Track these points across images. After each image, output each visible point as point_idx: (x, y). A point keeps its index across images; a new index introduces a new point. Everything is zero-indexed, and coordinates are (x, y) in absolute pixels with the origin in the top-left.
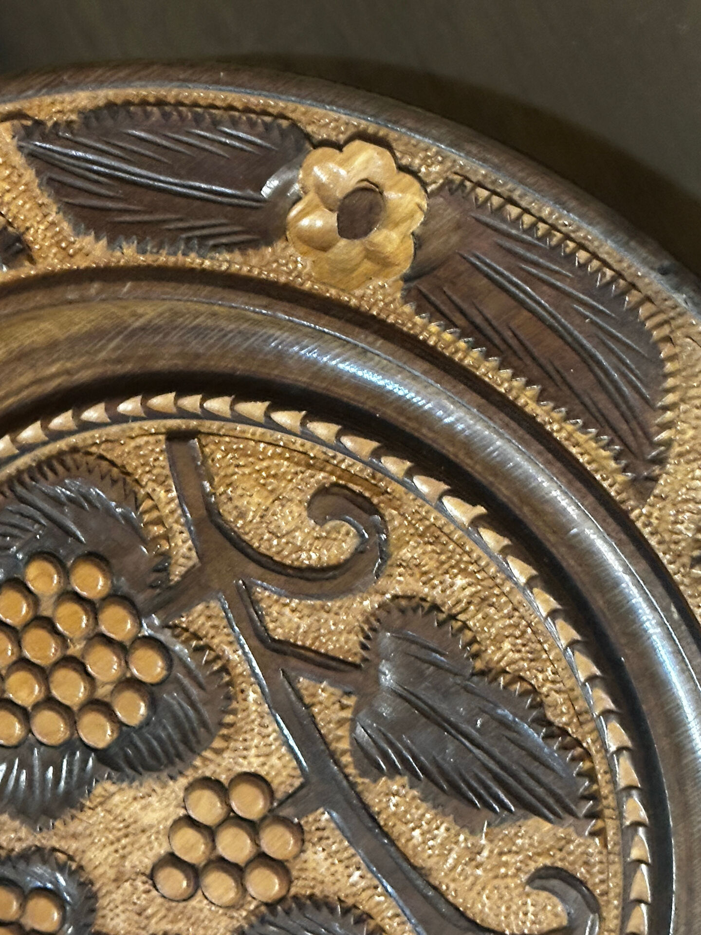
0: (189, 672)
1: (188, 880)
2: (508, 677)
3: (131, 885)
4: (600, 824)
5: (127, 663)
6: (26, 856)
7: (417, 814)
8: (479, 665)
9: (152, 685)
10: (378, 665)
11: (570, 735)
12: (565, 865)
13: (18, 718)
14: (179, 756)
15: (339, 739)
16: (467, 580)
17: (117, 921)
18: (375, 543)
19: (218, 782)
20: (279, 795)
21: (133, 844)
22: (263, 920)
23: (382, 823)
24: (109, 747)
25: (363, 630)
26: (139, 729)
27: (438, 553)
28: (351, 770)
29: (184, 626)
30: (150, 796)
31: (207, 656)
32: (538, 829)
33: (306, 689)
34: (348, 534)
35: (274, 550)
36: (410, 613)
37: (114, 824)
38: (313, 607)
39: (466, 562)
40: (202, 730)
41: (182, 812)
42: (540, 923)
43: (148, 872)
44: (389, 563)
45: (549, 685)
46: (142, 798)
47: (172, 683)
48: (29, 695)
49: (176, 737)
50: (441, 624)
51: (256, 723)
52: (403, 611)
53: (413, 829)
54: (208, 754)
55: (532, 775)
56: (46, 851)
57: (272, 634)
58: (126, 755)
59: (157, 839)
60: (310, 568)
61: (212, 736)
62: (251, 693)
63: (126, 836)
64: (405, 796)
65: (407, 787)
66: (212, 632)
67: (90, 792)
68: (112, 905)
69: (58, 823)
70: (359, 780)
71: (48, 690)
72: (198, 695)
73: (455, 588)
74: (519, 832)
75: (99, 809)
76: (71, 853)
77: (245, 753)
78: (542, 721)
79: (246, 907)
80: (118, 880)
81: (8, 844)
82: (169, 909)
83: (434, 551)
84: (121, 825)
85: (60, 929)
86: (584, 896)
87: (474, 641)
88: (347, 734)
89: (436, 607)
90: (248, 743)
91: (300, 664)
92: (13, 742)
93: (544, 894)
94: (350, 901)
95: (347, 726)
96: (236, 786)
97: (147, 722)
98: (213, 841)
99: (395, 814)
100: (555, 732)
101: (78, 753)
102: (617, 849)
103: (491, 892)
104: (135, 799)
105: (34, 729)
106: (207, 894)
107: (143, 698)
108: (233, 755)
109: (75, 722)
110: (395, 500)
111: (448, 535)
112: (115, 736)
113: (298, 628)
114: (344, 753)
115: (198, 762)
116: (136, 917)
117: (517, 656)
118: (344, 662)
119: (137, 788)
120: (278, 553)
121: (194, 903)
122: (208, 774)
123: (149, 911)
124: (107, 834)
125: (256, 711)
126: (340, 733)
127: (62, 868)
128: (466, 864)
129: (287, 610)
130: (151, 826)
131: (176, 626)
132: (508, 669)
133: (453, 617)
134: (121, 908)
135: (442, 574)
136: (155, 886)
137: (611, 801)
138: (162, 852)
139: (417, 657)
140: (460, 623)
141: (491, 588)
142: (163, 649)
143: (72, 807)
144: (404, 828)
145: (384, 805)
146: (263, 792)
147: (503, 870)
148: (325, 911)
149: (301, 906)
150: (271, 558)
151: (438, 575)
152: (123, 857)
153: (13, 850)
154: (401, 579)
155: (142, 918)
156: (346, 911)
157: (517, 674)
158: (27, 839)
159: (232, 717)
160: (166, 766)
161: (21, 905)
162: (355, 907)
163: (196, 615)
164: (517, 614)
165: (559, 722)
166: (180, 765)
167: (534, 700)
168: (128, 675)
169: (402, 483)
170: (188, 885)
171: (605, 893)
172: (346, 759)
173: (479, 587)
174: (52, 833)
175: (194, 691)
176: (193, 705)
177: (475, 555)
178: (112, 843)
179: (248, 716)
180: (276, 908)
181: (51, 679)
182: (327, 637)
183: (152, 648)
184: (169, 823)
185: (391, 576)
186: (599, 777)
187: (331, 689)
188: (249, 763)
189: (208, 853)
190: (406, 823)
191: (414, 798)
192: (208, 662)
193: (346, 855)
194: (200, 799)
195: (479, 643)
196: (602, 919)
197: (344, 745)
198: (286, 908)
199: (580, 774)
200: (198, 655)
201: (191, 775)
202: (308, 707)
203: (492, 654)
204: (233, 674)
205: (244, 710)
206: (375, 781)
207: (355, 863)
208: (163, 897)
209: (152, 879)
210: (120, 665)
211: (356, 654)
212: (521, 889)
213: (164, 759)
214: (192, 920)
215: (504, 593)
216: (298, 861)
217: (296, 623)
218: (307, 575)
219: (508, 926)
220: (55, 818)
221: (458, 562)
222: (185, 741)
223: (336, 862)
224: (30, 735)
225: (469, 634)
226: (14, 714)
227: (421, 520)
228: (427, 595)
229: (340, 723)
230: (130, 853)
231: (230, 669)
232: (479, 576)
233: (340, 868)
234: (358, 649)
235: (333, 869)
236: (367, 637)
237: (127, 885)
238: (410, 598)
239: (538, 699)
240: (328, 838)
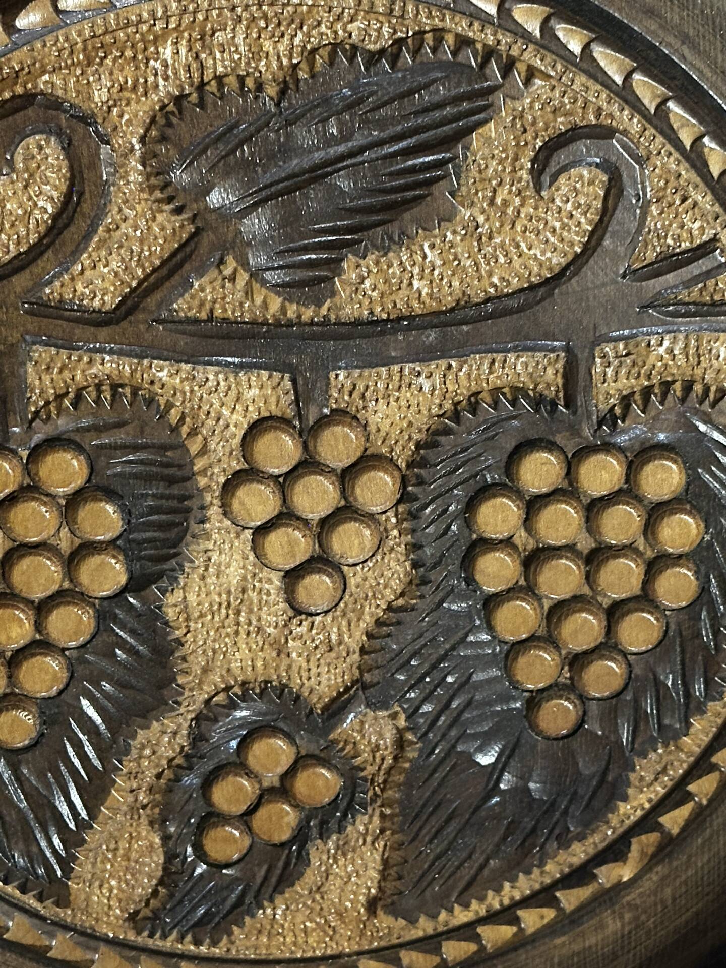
0: (97, 429)
1: (324, 572)
2: (303, 65)
3: (294, 640)
4: (521, 67)
5: (48, 495)
6: (197, 737)
7: (396, 270)
8: (272, 90)
9: (89, 481)
10: (207, 207)
11: (408, 37)
12: (545, 135)
13: (41, 654)
14: (183, 498)
15: (265, 305)
16: (169, 42)
17: (324, 678)
18: (67, 120)
19: (237, 474)
20: (290, 413)
21: (251, 611)
22: (414, 516)
23: (385, 316)
24: (130, 572)
25: (158, 201)
26: (130, 527)
27: (121, 57)
28: (308, 313)
29: (42, 403)
30: (210, 559)
31: (90, 397)
32: (488, 140)
33: (190, 308)
34: (40, 148)
35: (12, 247)
36: (169, 131)
37: (217, 618)
38: (102, 243)
39: (149, 30)
40: (169, 454)
41: (248, 534)
42: (589, 207)
43: (291, 613)
44: (100, 120)
45: (339, 26)
46: (206, 569)
47: (99, 456)
48: (21, 627)
49: (159, 488)
50: (201, 104)
51: (196, 388)
52: (163, 139)
53: (410, 284)
54: (199, 465)
55: (426, 110)
56: (205, 712)
57: (107, 307)
58: (150, 558)
59: (260, 581)
60: (55, 217)
61: (182, 446)
62: (160, 374)
63: (238, 613)
64: (369, 272)
65: (362, 262)
66: (67, 375)
67: (167, 623)
68: (305, 674)
69: (181, 680)
70: (324, 311)
71: (29, 602)
72: (128, 434)
73: (170, 62)
74: (479, 165)
75: (192, 624)
76: (223, 686)
77: (221, 422)
78: (373, 58)
79: (389, 527)
80: (281, 651)
81: (174, 751)
82: (344, 614)
83: (115, 60)
84: (224, 611)
85: (298, 747)
86: (589, 137)
87: (241, 80)
88: (264, 291)
89: (179, 100)
90: (213, 415)
91: (158, 296)
92: (65, 675)
93: (562, 180)
94: (448, 405)
95: (256, 286)
96: (252, 455)
97: (126, 513)
98: (299, 518)
99: (382, 295)
100: (393, 52)
101: (117, 611)
102: (559, 67)
103: (525, 239)
104: (203, 578)
105: (62, 645)
106: (351, 561)
107: (96, 499)
108: (216, 438)
109: (82, 594)
110: (32, 69)
111: (106, 32)
112: (121, 557)
113: (116, 274)
114: (283, 310)
115: (202, 482)
116: (333, 655)
117: (286, 40)
118: (182, 246)
119: (193, 568)
120: (18, 243)
121: (352, 582)
122: (222, 480)
123: (334, 637)
124: (223, 632)
125: (182, 381)
126: (259, 300)
127: (233, 706)
128: (480, 250)
129: (88, 273)
130: (244, 579)
131: (37, 414)
132: (295, 61)
133: (202, 85)
134: (312, 665)
135: (147, 67)
136: (311, 615)
137: (505, 39)
138: (278, 583)
139: (223, 157)
140: (213, 82)
141: (194, 21)
142: (54, 443)
143: (173, 653)
144: (404, 293)
145: (366, 302)
146: (276, 428)
147: (510, 211)
148: (442, 439)
149: (423, 463)
150: (20, 254)
151: (145, 71)
152: (259, 630)
153: (183, 747)
154: (126, 117)
155: (336, 649)
156: (456, 416)
157: (305, 54)
158: (179, 726)
159: (173, 411)
160: (186, 520)
161: (246, 774)
162: (456, 404)
163: (37, 382)
164: (240, 9)
165: (386, 41)
166: (193, 503)
167: (344, 51)
168: (63, 502)
169: (16, 47)
170: (330, 576)
171: (599, 112)
172: (292, 311)
173: (186, 35)
174: (187, 693)
175: (120, 436)
176: (135, 448)
177: (145, 15)
178: (237, 633)
179: (184, 393)
180: (408, 493)
181: (17, 591)
182: (146, 248)
183: (45, 454)
184: (252, 557)
185: (115, 128)
186: (471, 34)
187: (205, 280)
188: (236, 426)
189: (307, 532)
190: (400, 289)
191: (377, 263)
192: (98, 401)
193: (396, 378)
194: (242, 503)
195: (248, 74)
196: (625, 132)
197: (275, 304)
198: (414, 481)
199: (455, 54)
200: (82, 407)
201: (212, 498)
202: (211, 318)
203: (267, 68)
204: (127, 381)
205: (175, 394)
206: (333, 293)
207: (410, 373)
208: (326, 612)
209: (301, 613)
210: (45, 504)
211: (182, 226)
212: (542, 203)
213: (177, 518)
214: (370, 594)
215: (207, 10)
216: (372, 437)
217: (109, 272)
218: (60, 224)
219: (572, 244)
220: (174, 680)
221: (143, 40)
222: (171, 481)
223: (397, 394)
224: (67, 653)
225: (232, 80)
226: (33, 655)
227: (72, 53)
228: (160, 100)
229: (248, 293)
230: (259, 620)
231: (121, 382)
232: (172, 26)
233: (406, 394)
234: (177, 220)
235: (403, 403)
236: (170, 200)
237: (291, 642)
238: (153, 120)
239: (348, 47)
240: (367, 387)
